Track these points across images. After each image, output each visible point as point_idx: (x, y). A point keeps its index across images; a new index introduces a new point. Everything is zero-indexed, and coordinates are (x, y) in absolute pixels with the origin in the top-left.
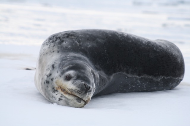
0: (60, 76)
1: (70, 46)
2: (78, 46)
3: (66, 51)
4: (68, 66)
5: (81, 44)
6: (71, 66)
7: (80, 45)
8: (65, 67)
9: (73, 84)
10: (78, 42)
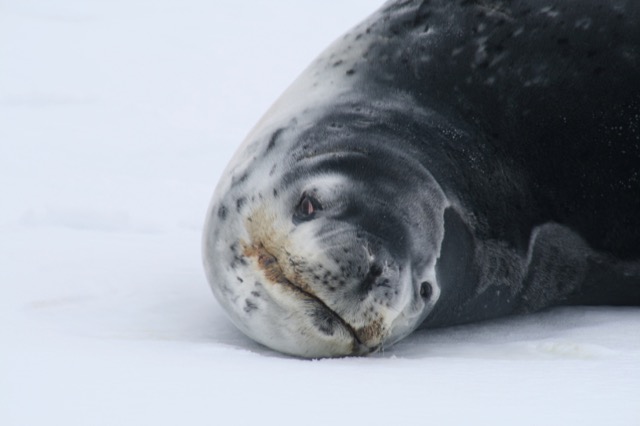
0: (275, 193)
1: (425, 58)
2: (473, 66)
3: (390, 77)
4: (330, 151)
5: (497, 59)
6: (341, 154)
7: (485, 65)
8: (316, 153)
9: (319, 238)
10: (488, 50)
